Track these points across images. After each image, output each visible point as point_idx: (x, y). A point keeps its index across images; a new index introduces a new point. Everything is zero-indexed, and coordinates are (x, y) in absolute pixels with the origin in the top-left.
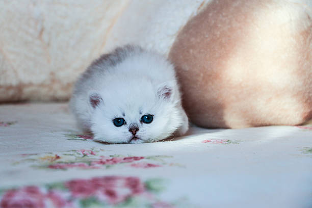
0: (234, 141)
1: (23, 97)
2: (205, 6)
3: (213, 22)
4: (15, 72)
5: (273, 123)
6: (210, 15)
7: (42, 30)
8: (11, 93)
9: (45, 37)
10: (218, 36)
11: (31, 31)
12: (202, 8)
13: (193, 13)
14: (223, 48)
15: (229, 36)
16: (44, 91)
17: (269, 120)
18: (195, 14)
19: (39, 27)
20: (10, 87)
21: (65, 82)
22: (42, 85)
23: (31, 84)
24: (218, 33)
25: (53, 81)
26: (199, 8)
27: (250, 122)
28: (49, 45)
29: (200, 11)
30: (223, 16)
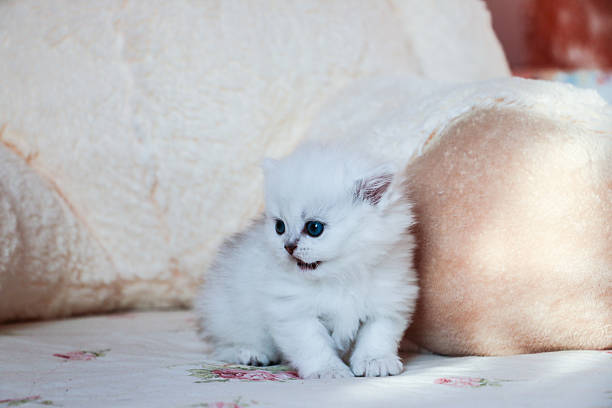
0: (492, 380)
1: (124, 302)
2: (437, 138)
3: (452, 166)
4: (109, 258)
5: (564, 344)
6: (447, 154)
7: (155, 184)
8: (102, 295)
9: (160, 196)
10: (461, 191)
11: (136, 187)
12: (432, 142)
13: (416, 151)
14: (470, 213)
15: (481, 193)
16: (160, 291)
17: (557, 339)
18: (420, 154)
19: (149, 179)
20: (102, 286)
21: (196, 274)
22: (156, 281)
23: (137, 279)
24: (462, 186)
25: (175, 272)
26: (426, 143)
27: (522, 343)
28: (166, 210)
29: (428, 146)
30: (469, 156)
